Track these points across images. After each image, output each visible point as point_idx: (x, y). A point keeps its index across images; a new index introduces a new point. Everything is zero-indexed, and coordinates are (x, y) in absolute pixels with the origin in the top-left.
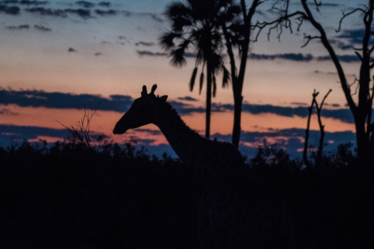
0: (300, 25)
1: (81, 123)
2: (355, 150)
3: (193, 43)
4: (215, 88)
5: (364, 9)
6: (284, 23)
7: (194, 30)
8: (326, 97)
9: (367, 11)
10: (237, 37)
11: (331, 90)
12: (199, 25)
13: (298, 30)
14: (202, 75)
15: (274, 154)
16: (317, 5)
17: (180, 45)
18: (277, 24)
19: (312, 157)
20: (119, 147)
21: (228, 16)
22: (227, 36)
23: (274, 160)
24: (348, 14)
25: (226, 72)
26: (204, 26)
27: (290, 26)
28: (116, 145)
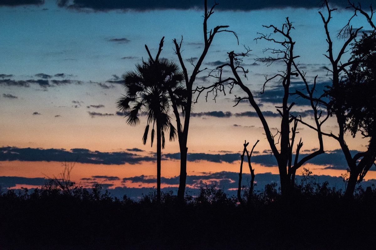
0: (231, 89)
1: (62, 174)
2: (279, 189)
3: (145, 105)
4: (164, 141)
5: (283, 74)
6: (219, 87)
7: (145, 95)
8: (254, 146)
9: (285, 76)
10: (181, 99)
11: (258, 141)
12: (149, 91)
13: (230, 93)
14: (153, 131)
15: (214, 194)
16: (245, 72)
17: (135, 107)
18: (213, 89)
19: (244, 196)
20: (87, 192)
21: (173, 83)
22: (173, 99)
23: (214, 198)
24: (270, 79)
25: (172, 128)
26: (153, 91)
27: (223, 90)
28: (85, 190)
